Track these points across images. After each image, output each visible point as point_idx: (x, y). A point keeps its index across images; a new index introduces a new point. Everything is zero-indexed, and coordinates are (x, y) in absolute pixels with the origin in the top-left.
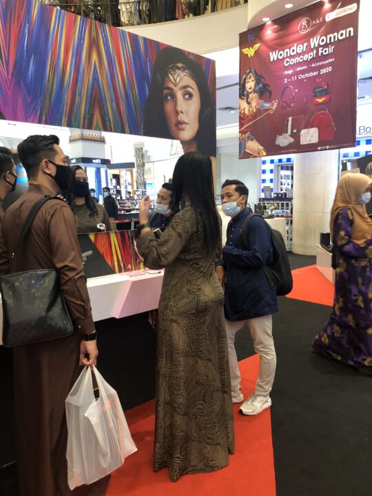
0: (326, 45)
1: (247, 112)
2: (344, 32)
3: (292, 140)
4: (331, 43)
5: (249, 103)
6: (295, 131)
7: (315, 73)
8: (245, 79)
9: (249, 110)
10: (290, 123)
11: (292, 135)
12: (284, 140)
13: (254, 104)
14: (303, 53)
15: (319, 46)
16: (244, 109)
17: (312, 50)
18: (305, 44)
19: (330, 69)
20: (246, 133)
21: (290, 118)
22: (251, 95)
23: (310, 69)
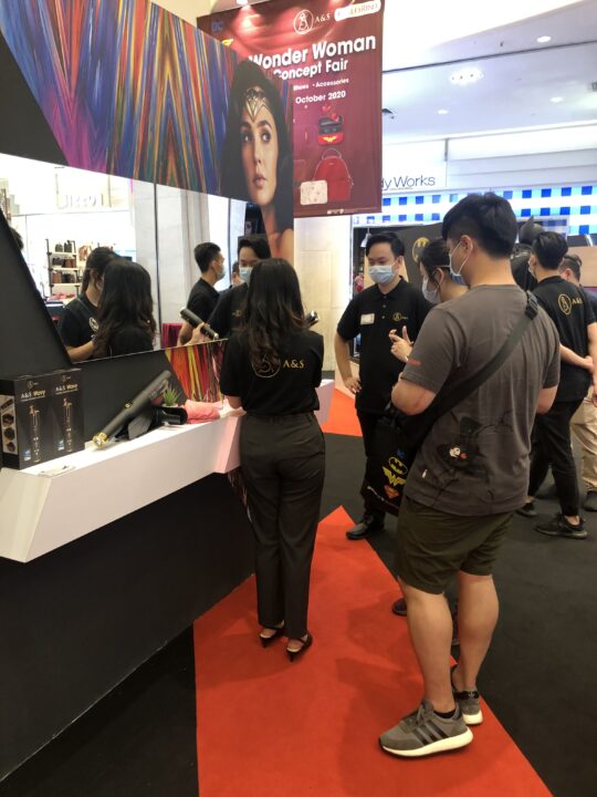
0: (336, 58)
2: (361, 40)
4: (345, 56)
7: (321, 98)
14: (302, 65)
15: (326, 57)
17: (315, 62)
18: (305, 51)
19: (343, 94)
23: (313, 91)
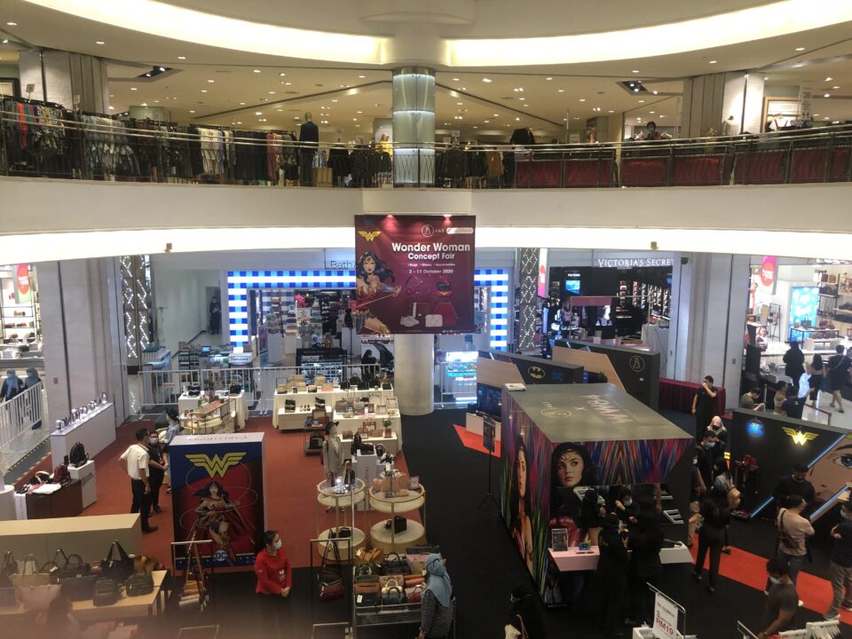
0: (447, 252)
1: (365, 291)
2: (463, 246)
3: (417, 322)
4: (453, 252)
5: (368, 284)
6: (420, 315)
7: (438, 272)
8: (363, 260)
9: (368, 290)
10: (415, 308)
11: (417, 318)
12: (409, 321)
13: (374, 285)
14: (427, 253)
15: (442, 251)
16: (362, 288)
17: (436, 253)
18: (429, 246)
19: (451, 271)
20: (364, 310)
21: (415, 304)
22: (370, 276)
23: (433, 268)
